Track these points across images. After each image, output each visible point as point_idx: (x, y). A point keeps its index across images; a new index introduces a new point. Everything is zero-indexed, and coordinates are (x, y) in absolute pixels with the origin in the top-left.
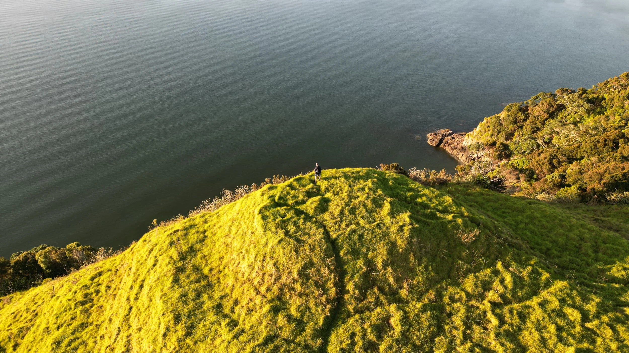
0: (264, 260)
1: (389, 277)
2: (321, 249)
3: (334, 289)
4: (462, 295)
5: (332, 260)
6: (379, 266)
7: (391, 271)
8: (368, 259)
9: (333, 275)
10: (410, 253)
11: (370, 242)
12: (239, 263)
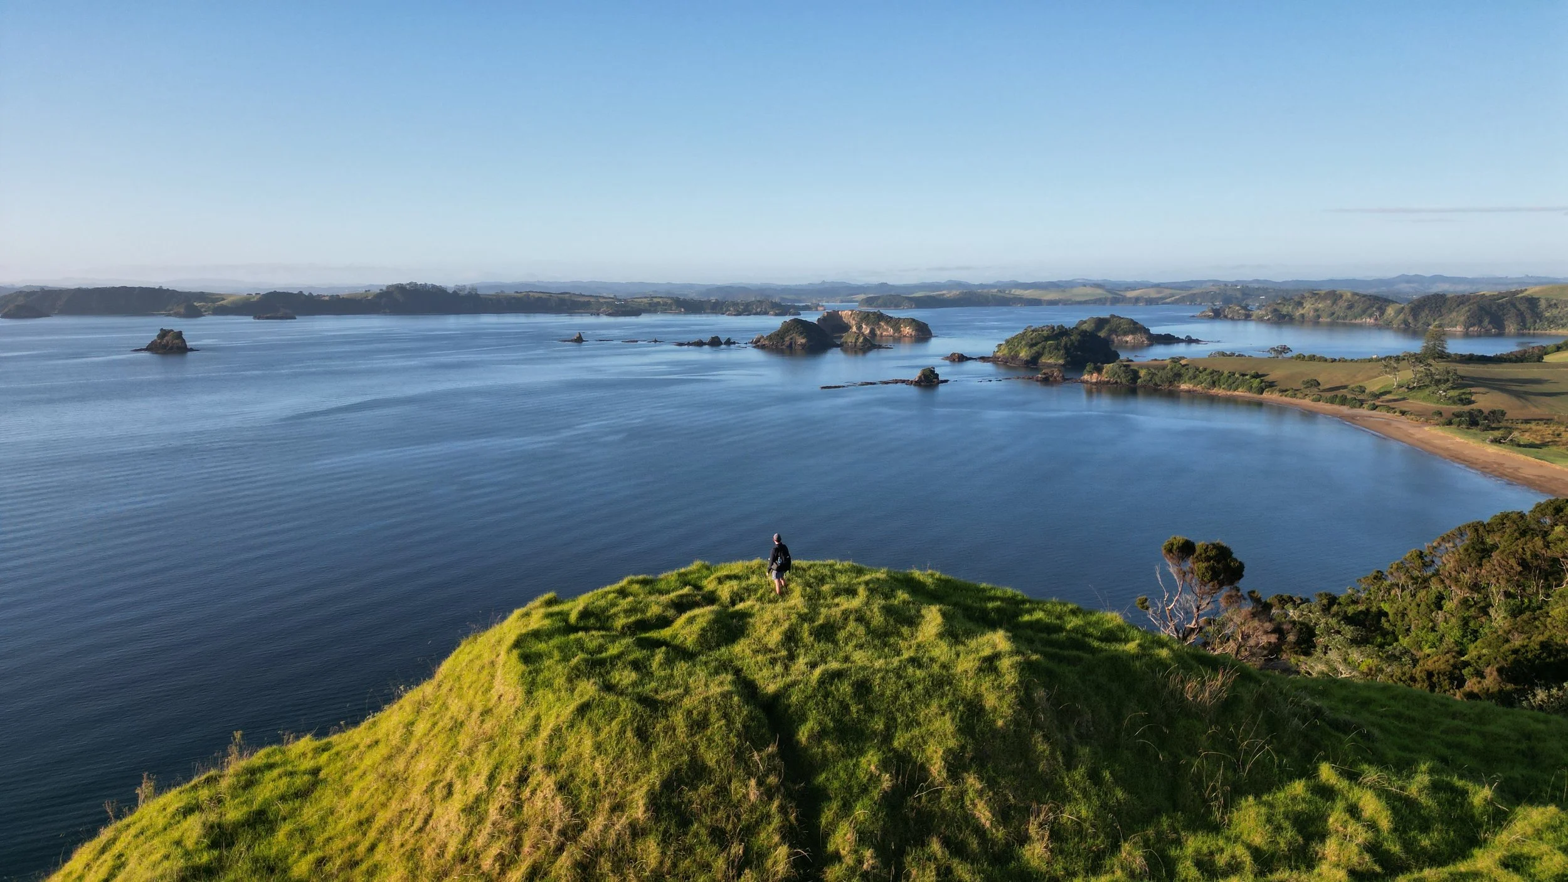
0: (522, 779)
1: (975, 805)
2: (730, 722)
3: (783, 851)
4: (1238, 853)
5: (771, 757)
6: (937, 769)
7: (979, 786)
8: (895, 750)
9: (776, 804)
10: (1032, 733)
11: (894, 703)
12: (430, 815)
